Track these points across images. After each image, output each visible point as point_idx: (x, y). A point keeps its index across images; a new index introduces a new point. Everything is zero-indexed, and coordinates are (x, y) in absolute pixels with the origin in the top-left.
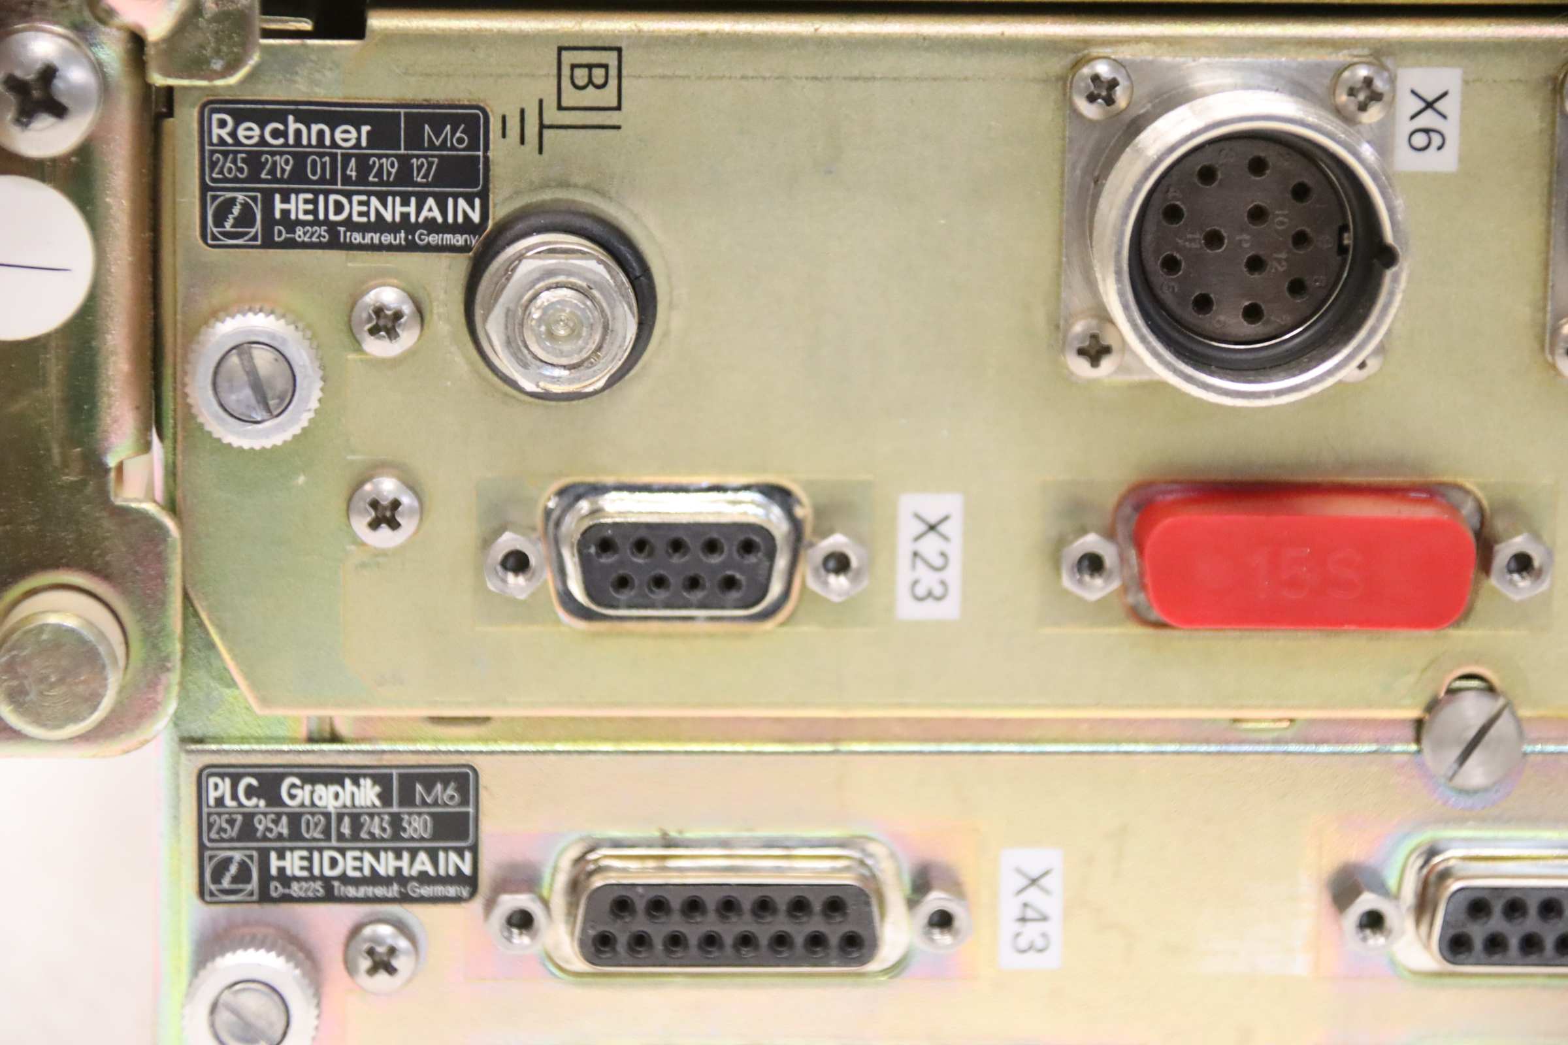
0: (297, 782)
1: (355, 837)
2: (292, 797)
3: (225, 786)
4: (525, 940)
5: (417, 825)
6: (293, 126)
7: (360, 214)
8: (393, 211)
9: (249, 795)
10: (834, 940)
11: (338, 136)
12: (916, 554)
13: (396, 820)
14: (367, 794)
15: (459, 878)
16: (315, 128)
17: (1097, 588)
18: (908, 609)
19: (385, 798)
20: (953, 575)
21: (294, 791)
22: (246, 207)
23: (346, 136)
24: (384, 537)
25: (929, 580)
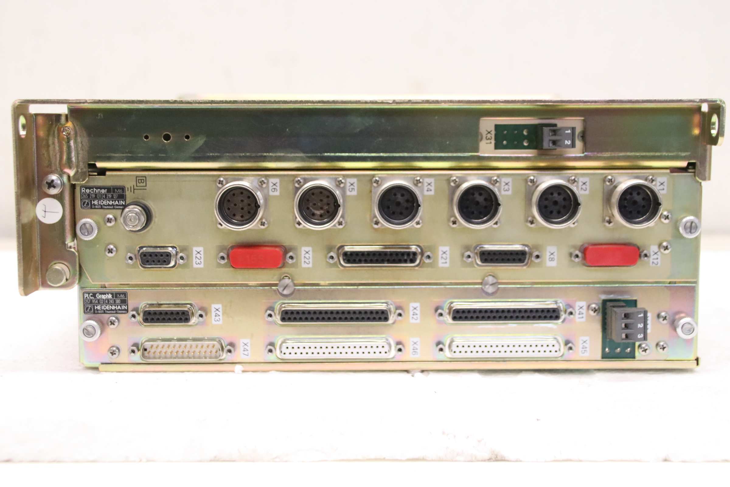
0: (99, 294)
1: (108, 303)
2: (98, 297)
3: (87, 295)
4: (134, 319)
5: (118, 301)
6: (95, 189)
7: (106, 203)
8: (111, 203)
9: (91, 297)
10: (183, 319)
11: (102, 191)
12: (196, 257)
13: (115, 301)
14: (110, 296)
15: (125, 310)
16: (98, 190)
17: (223, 262)
18: (195, 266)
19: (113, 297)
20: (202, 260)
21: (98, 296)
22: (88, 203)
23: (103, 191)
24: (110, 255)
25: (198, 261)
